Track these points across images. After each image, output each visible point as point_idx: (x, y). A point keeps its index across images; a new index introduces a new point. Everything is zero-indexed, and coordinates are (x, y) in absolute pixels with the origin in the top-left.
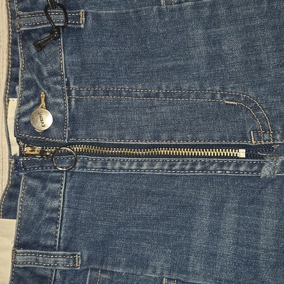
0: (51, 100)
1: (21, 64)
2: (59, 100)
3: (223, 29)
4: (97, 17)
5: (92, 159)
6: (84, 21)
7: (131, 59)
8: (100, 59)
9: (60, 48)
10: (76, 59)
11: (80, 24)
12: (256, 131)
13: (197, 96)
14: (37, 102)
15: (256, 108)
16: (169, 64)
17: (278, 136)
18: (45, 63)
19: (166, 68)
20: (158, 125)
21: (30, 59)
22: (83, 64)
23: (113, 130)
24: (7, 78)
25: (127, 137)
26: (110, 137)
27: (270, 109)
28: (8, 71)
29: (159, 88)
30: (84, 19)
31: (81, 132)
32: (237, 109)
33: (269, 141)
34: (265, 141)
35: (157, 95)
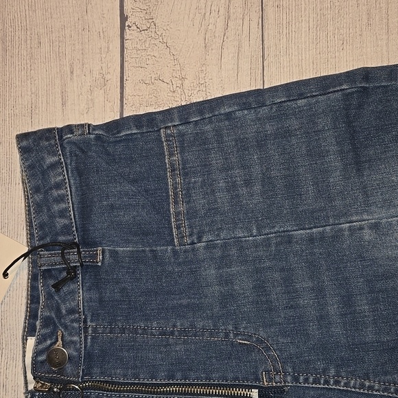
0: (68, 338)
1: (41, 302)
2: (76, 338)
3: (234, 269)
4: (114, 254)
5: (107, 395)
6: (101, 259)
7: (146, 295)
8: (118, 296)
9: (79, 285)
10: (94, 295)
11: (98, 262)
12: (268, 372)
13: (211, 335)
14: (53, 341)
15: (268, 349)
16: (185, 302)
17: (289, 378)
18: (64, 301)
19: (181, 305)
20: (172, 364)
21: (49, 296)
22: (101, 301)
23: (128, 368)
24: (26, 316)
25: (142, 376)
26: (125, 376)
27: (281, 350)
28: (27, 307)
29: (174, 326)
30: (101, 257)
31: (96, 370)
32: (249, 349)
33: (281, 383)
34: (276, 383)
35: (172, 333)
